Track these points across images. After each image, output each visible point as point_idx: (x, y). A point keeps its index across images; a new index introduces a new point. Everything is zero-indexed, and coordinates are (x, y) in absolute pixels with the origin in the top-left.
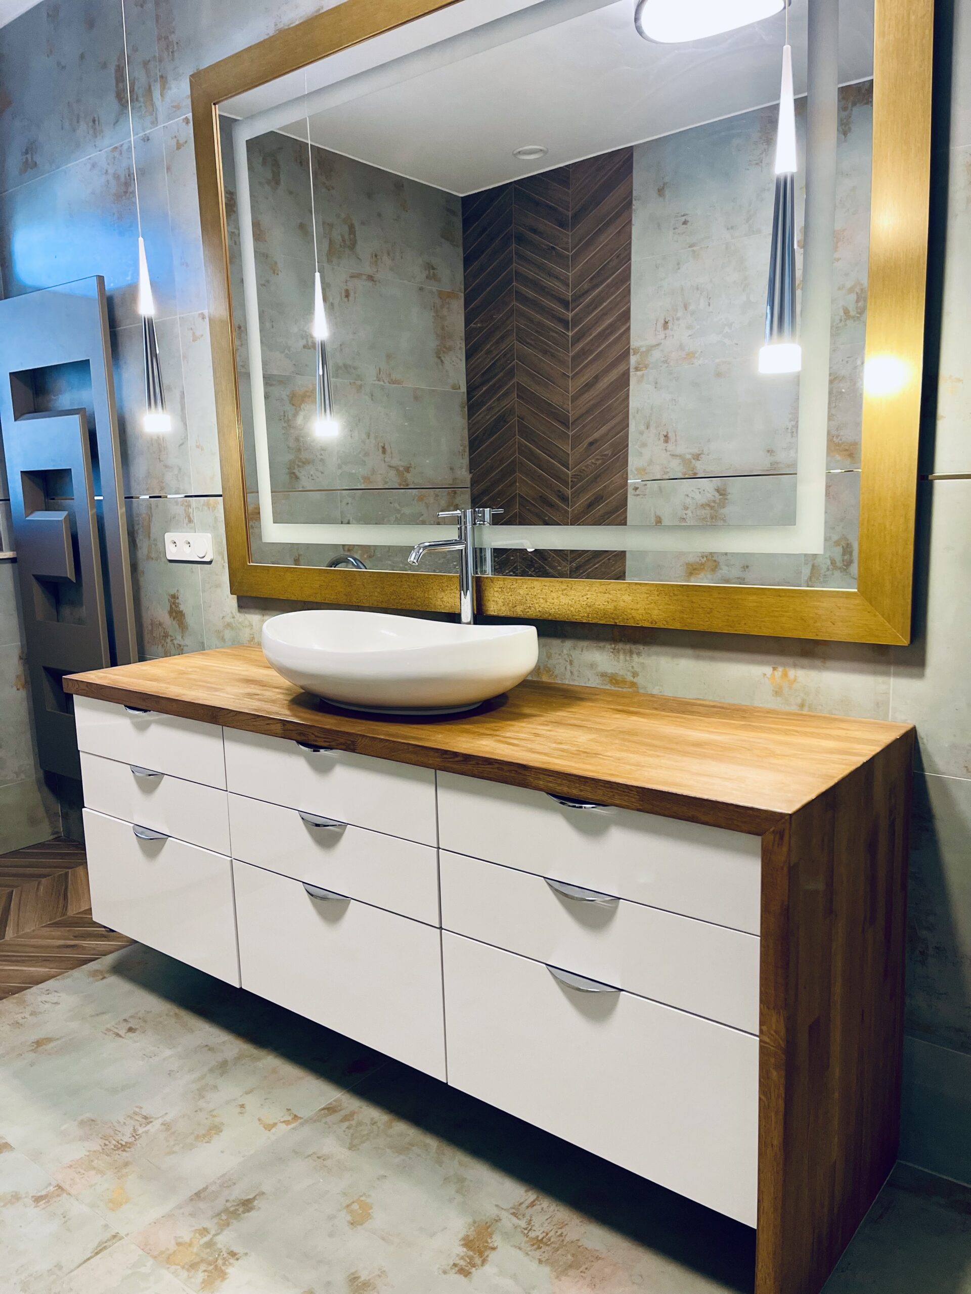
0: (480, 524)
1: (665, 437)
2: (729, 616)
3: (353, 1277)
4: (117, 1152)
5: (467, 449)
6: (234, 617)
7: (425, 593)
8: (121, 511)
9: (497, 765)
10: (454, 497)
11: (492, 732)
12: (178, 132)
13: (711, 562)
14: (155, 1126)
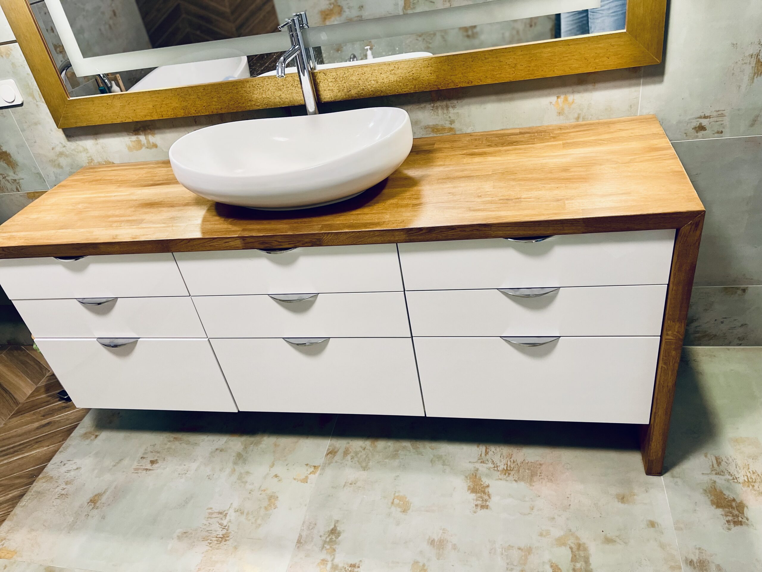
2: (529, 67)
3: (430, 541)
4: (221, 544)
6: (65, 147)
9: (459, 229)
14: (232, 515)
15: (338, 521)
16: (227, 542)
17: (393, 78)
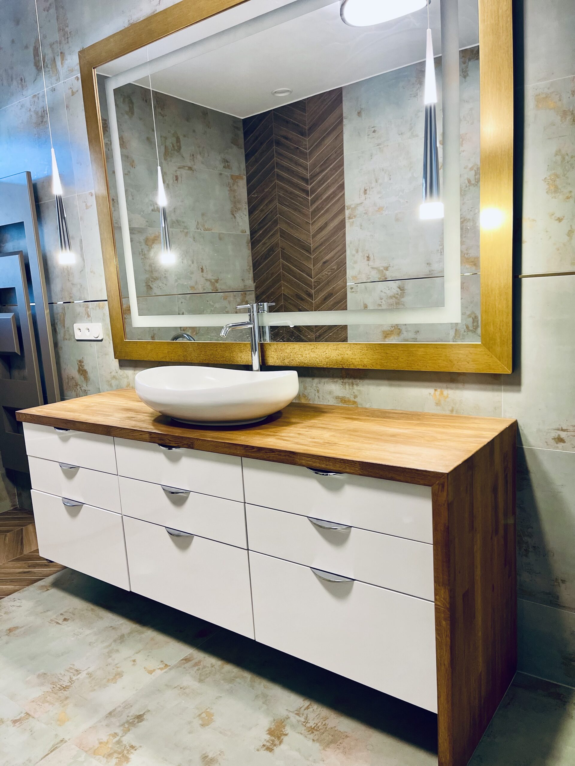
0: (261, 312)
1: (367, 257)
2: (408, 360)
3: (204, 756)
4: (60, 691)
5: (252, 268)
6: (117, 372)
7: (231, 353)
8: (47, 312)
10: (245, 297)
11: (273, 434)
12: (72, 85)
13: (397, 329)
14: (83, 675)
15: (149, 711)
16: (65, 692)
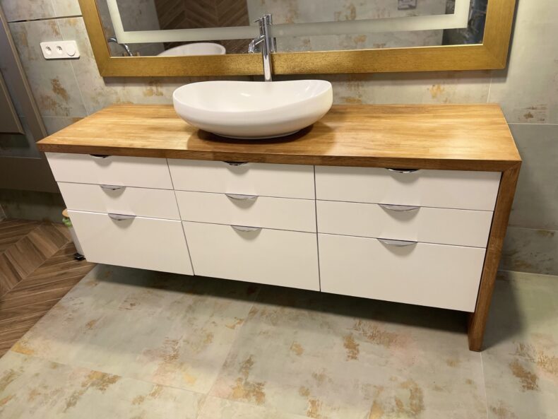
2: (416, 63)
3: (314, 375)
4: (172, 360)
6: (102, 89)
9: (355, 159)
14: (181, 343)
15: (252, 355)
16: (177, 360)
17: (324, 63)
